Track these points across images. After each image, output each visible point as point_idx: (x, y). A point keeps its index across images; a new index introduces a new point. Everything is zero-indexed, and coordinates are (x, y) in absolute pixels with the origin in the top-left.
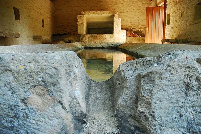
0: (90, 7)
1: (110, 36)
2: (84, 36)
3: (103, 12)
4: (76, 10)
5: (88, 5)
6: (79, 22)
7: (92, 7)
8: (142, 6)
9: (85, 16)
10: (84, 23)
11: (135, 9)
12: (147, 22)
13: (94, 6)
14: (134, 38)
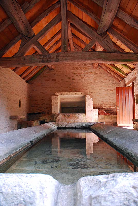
0: (63, 88)
1: (82, 115)
2: (58, 114)
3: (76, 93)
4: (50, 91)
5: (62, 86)
6: (53, 102)
7: (65, 88)
8: (112, 86)
9: (59, 96)
10: (57, 103)
11: (106, 89)
12: (117, 101)
13: (67, 87)
14: (106, 117)
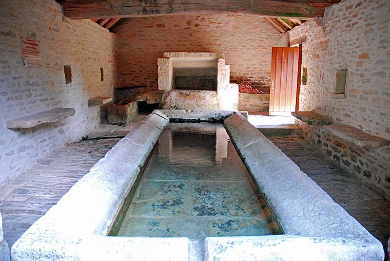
0: (178, 41)
1: (211, 94)
2: (169, 93)
3: (201, 53)
4: (154, 46)
5: (175, 38)
6: (160, 70)
7: (182, 41)
8: (266, 41)
9: (170, 60)
10: (168, 72)
11: (255, 45)
12: (272, 68)
13: (186, 39)
14: (252, 96)
